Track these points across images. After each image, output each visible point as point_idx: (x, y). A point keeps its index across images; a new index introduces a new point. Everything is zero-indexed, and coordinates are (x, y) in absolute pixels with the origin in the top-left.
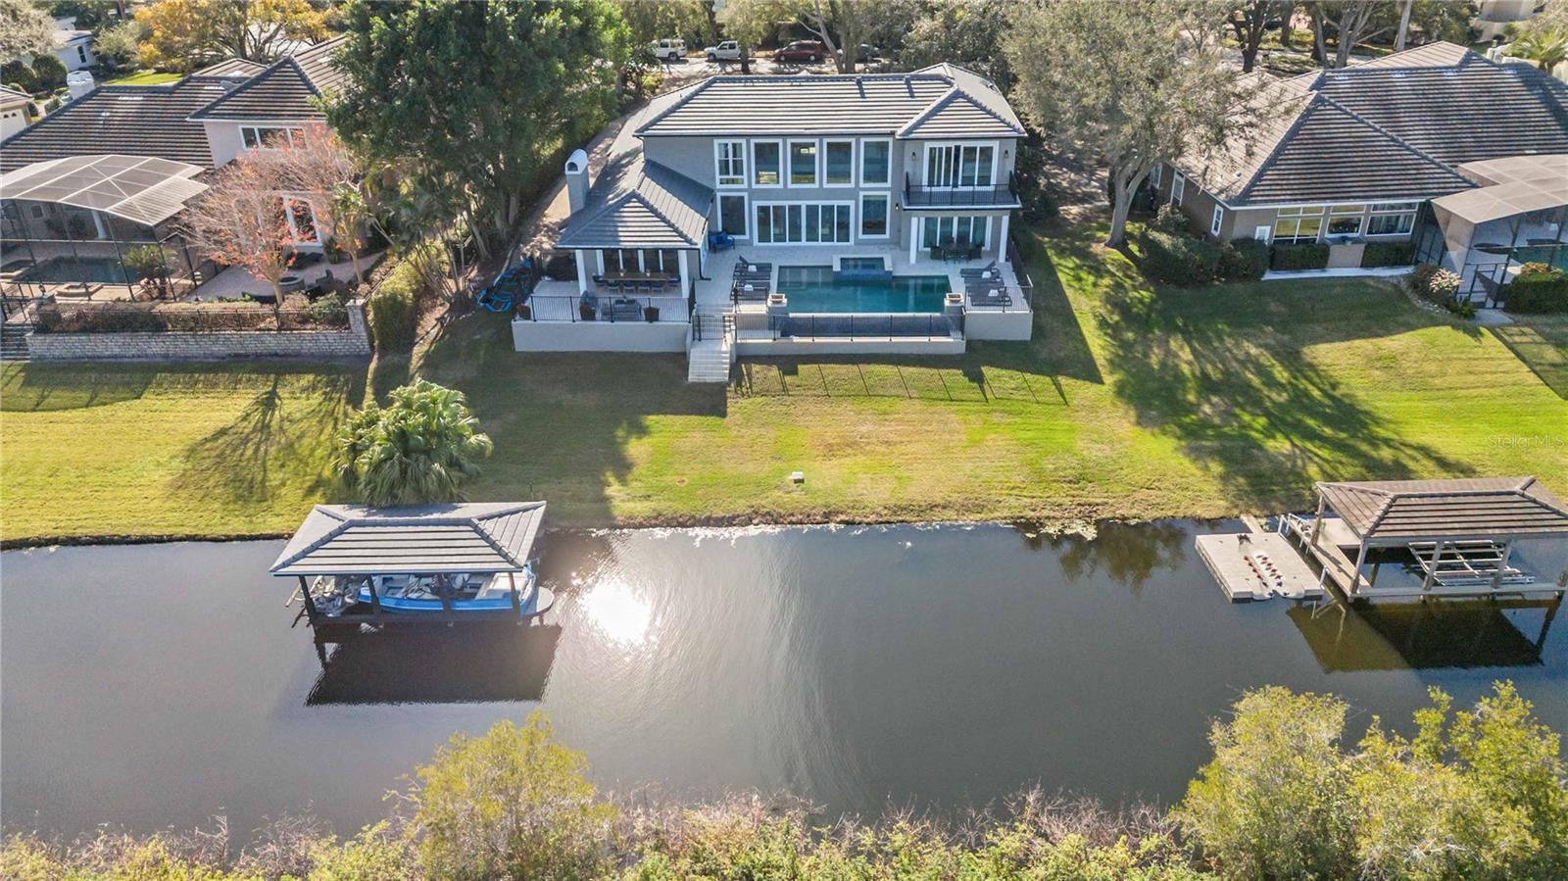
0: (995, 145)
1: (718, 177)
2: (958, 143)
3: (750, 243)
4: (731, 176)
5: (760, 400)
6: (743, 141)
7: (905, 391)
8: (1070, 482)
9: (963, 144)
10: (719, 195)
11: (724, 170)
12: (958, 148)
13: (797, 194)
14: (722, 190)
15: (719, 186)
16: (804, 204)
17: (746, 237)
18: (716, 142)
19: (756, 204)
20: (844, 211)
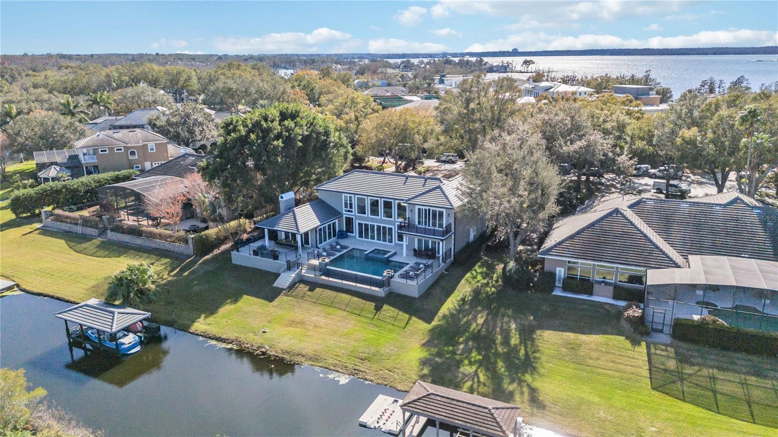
0: (444, 210)
1: (344, 209)
2: (429, 208)
3: (355, 237)
4: (349, 209)
5: (291, 298)
6: (353, 196)
7: (346, 307)
8: (361, 359)
9: (432, 209)
10: (344, 216)
11: (346, 206)
12: (429, 210)
13: (372, 220)
14: (346, 214)
15: (344, 212)
16: (376, 224)
17: (354, 235)
18: (344, 195)
19: (358, 222)
20: (390, 229)
